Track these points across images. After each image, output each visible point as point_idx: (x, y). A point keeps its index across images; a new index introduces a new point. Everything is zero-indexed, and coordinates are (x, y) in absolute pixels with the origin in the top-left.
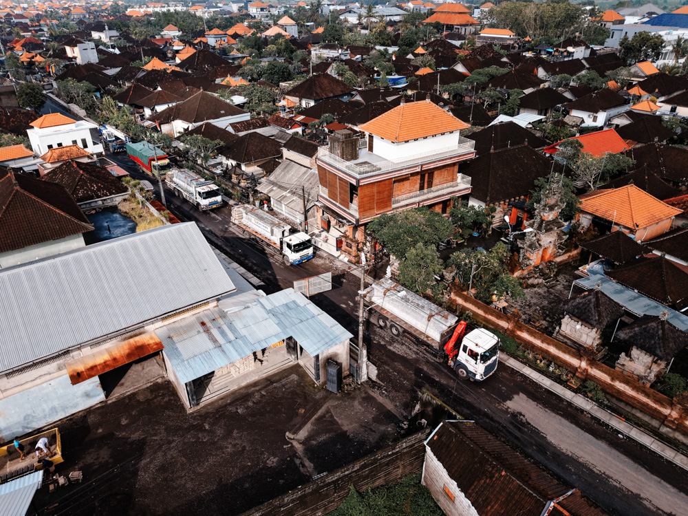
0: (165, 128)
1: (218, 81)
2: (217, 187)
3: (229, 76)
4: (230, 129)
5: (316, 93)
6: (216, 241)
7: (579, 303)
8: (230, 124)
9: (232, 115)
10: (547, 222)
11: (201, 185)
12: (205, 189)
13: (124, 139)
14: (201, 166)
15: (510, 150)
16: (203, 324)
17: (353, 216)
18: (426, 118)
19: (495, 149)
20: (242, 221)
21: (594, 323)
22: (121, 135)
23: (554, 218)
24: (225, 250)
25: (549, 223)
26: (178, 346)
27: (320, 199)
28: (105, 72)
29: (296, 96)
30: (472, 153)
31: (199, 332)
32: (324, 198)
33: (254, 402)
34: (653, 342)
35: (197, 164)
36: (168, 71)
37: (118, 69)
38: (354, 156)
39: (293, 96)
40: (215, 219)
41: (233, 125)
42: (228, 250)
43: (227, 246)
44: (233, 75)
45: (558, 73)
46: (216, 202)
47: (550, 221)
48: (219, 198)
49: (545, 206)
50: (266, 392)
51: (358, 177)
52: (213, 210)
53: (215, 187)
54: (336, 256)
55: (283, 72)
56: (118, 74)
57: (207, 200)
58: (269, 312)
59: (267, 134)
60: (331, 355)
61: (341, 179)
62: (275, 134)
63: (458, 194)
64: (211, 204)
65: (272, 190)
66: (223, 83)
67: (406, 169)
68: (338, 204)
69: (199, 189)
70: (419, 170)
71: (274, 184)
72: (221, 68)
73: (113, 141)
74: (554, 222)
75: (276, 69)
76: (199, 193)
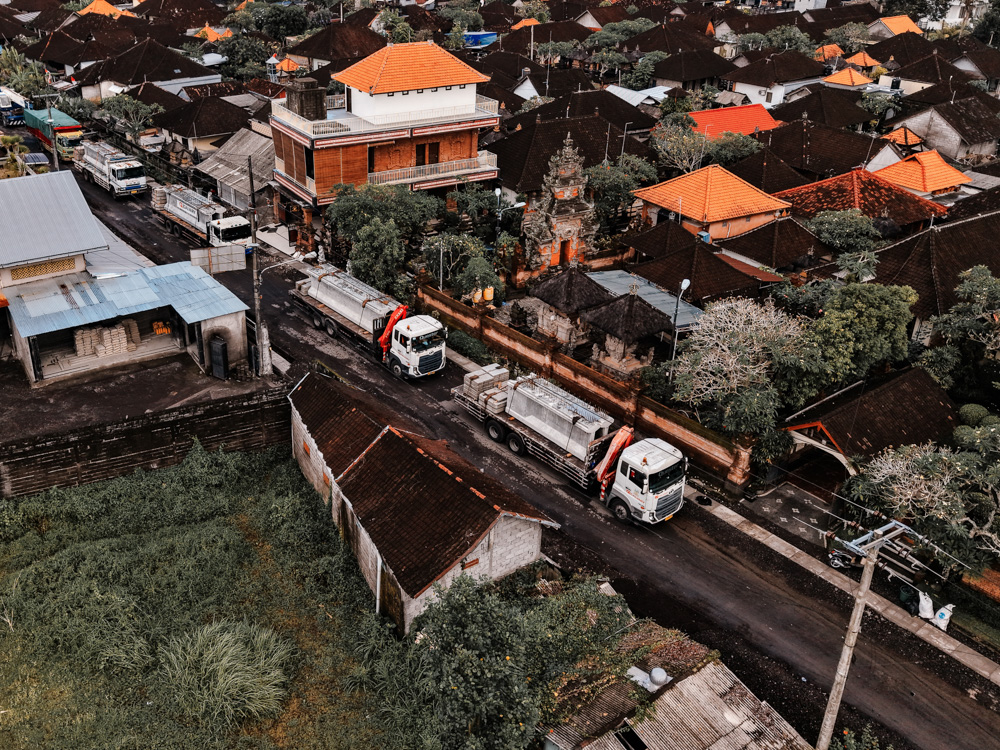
0: (89, 93)
1: (190, 32)
2: (141, 165)
3: (207, 24)
4: (185, 96)
5: (335, 51)
6: (125, 233)
7: (551, 285)
8: (185, 88)
9: (192, 76)
10: (561, 201)
11: (119, 160)
12: (123, 166)
13: (23, 105)
14: (130, 143)
15: (568, 121)
16: (63, 287)
17: (309, 194)
18: (422, 65)
19: (542, 119)
20: (166, 206)
21: (561, 305)
22: (20, 100)
23: (572, 197)
24: (135, 243)
25: (564, 203)
26: (27, 304)
27: (277, 177)
28: (17, 17)
29: (304, 56)
30: (495, 118)
31: (56, 293)
32: (280, 175)
33: (117, 384)
34: (617, 321)
35: (126, 141)
36: (116, 18)
37: (37, 14)
38: (320, 114)
39: (300, 55)
40: (132, 208)
41: (188, 90)
42: (139, 242)
43: (139, 238)
44: (215, 23)
45: (745, 32)
46: (137, 186)
47: (566, 201)
48: (142, 181)
49: (556, 178)
50: (136, 376)
51: (313, 136)
52: (130, 198)
53: (137, 164)
54: (289, 253)
55: (294, 20)
56: (36, 19)
57: (123, 181)
58: (149, 282)
59: (240, 104)
60: (218, 330)
61: (296, 143)
62: (251, 104)
63: (476, 178)
64: (129, 188)
65: (216, 169)
66: (197, 36)
67: (387, 132)
68: (295, 181)
69: (115, 167)
70: (409, 136)
71: (221, 160)
72: (198, 13)
73: (9, 109)
74: (573, 202)
75: (282, 16)
76: (113, 171)
